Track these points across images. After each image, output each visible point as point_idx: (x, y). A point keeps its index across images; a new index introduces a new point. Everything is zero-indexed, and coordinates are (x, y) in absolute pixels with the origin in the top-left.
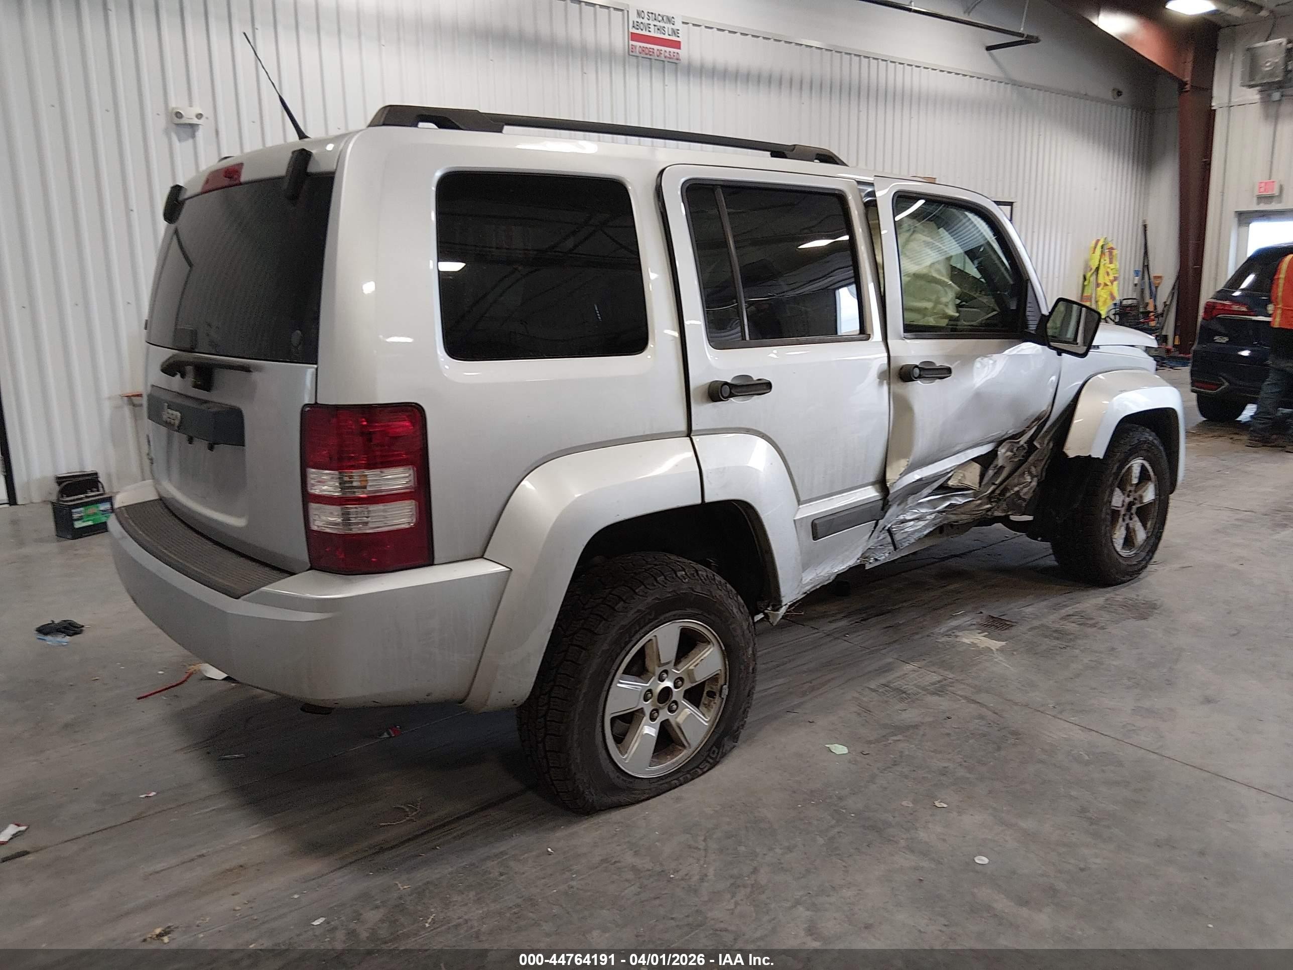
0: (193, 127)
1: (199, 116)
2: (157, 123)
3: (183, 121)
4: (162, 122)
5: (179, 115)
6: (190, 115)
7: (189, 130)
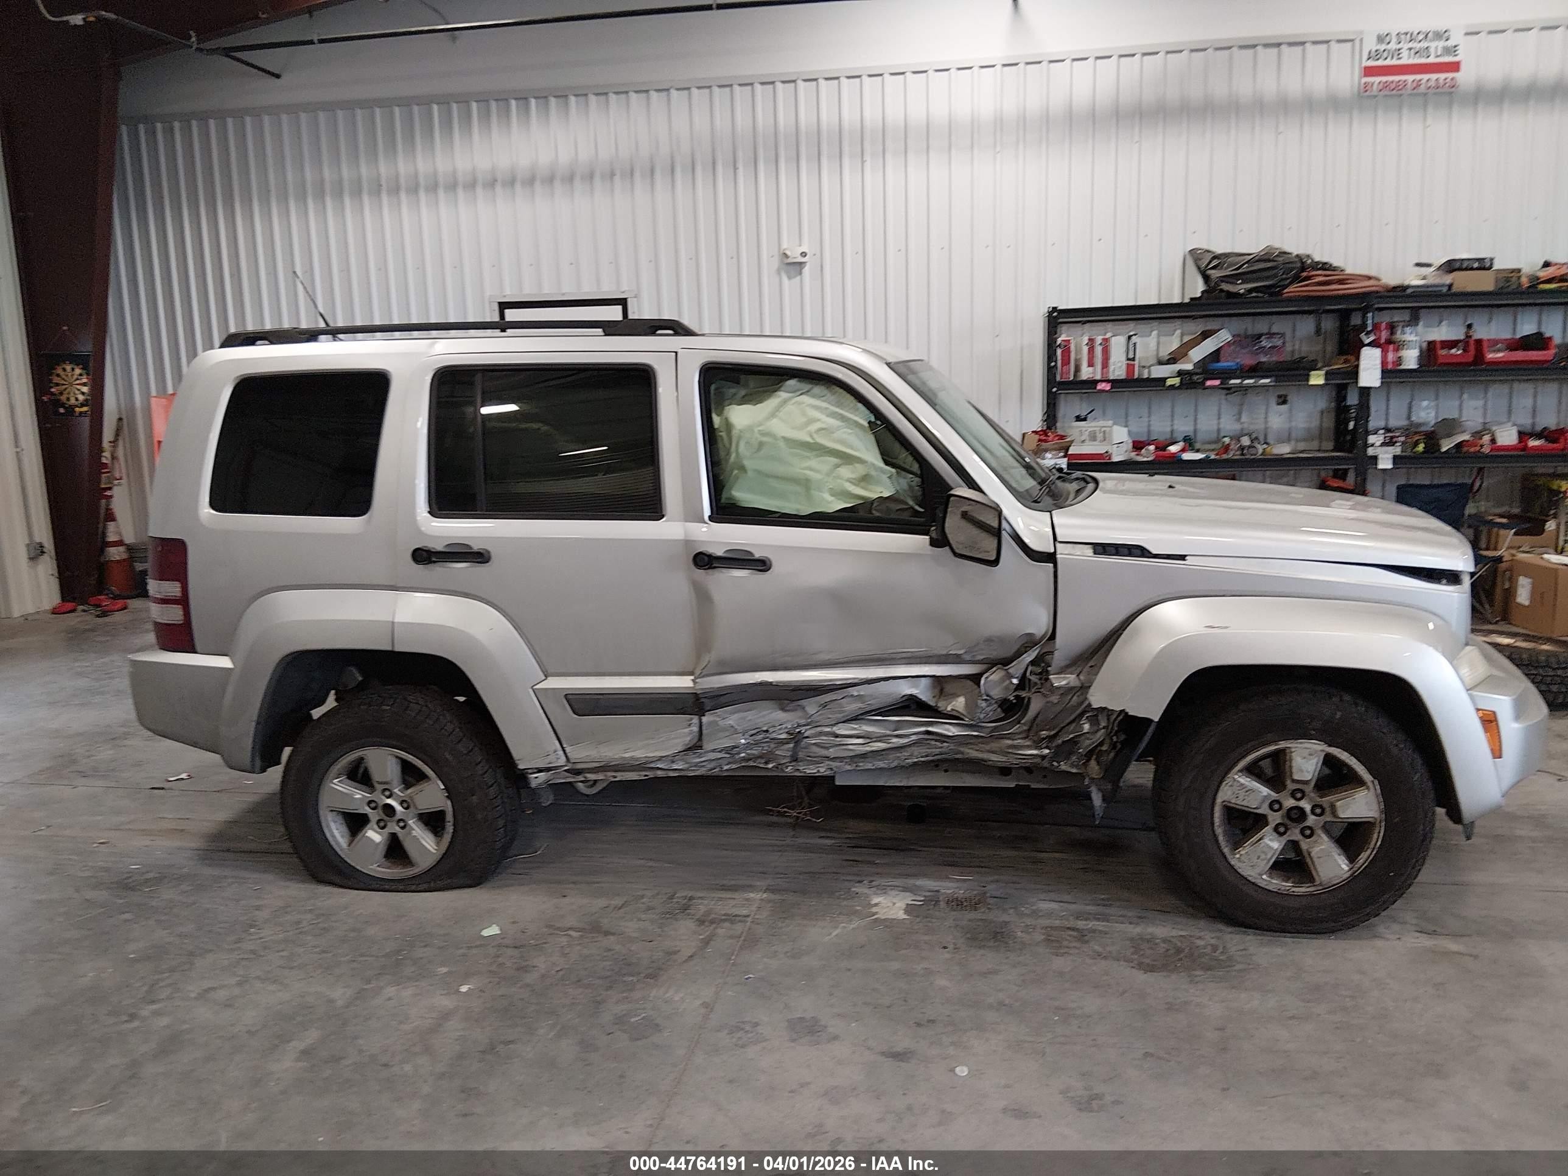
0: (801, 265)
1: (804, 254)
2: (770, 263)
3: (790, 260)
4: (776, 263)
5: (786, 256)
6: (795, 255)
7: (798, 267)
